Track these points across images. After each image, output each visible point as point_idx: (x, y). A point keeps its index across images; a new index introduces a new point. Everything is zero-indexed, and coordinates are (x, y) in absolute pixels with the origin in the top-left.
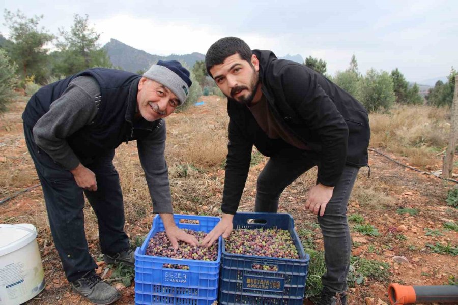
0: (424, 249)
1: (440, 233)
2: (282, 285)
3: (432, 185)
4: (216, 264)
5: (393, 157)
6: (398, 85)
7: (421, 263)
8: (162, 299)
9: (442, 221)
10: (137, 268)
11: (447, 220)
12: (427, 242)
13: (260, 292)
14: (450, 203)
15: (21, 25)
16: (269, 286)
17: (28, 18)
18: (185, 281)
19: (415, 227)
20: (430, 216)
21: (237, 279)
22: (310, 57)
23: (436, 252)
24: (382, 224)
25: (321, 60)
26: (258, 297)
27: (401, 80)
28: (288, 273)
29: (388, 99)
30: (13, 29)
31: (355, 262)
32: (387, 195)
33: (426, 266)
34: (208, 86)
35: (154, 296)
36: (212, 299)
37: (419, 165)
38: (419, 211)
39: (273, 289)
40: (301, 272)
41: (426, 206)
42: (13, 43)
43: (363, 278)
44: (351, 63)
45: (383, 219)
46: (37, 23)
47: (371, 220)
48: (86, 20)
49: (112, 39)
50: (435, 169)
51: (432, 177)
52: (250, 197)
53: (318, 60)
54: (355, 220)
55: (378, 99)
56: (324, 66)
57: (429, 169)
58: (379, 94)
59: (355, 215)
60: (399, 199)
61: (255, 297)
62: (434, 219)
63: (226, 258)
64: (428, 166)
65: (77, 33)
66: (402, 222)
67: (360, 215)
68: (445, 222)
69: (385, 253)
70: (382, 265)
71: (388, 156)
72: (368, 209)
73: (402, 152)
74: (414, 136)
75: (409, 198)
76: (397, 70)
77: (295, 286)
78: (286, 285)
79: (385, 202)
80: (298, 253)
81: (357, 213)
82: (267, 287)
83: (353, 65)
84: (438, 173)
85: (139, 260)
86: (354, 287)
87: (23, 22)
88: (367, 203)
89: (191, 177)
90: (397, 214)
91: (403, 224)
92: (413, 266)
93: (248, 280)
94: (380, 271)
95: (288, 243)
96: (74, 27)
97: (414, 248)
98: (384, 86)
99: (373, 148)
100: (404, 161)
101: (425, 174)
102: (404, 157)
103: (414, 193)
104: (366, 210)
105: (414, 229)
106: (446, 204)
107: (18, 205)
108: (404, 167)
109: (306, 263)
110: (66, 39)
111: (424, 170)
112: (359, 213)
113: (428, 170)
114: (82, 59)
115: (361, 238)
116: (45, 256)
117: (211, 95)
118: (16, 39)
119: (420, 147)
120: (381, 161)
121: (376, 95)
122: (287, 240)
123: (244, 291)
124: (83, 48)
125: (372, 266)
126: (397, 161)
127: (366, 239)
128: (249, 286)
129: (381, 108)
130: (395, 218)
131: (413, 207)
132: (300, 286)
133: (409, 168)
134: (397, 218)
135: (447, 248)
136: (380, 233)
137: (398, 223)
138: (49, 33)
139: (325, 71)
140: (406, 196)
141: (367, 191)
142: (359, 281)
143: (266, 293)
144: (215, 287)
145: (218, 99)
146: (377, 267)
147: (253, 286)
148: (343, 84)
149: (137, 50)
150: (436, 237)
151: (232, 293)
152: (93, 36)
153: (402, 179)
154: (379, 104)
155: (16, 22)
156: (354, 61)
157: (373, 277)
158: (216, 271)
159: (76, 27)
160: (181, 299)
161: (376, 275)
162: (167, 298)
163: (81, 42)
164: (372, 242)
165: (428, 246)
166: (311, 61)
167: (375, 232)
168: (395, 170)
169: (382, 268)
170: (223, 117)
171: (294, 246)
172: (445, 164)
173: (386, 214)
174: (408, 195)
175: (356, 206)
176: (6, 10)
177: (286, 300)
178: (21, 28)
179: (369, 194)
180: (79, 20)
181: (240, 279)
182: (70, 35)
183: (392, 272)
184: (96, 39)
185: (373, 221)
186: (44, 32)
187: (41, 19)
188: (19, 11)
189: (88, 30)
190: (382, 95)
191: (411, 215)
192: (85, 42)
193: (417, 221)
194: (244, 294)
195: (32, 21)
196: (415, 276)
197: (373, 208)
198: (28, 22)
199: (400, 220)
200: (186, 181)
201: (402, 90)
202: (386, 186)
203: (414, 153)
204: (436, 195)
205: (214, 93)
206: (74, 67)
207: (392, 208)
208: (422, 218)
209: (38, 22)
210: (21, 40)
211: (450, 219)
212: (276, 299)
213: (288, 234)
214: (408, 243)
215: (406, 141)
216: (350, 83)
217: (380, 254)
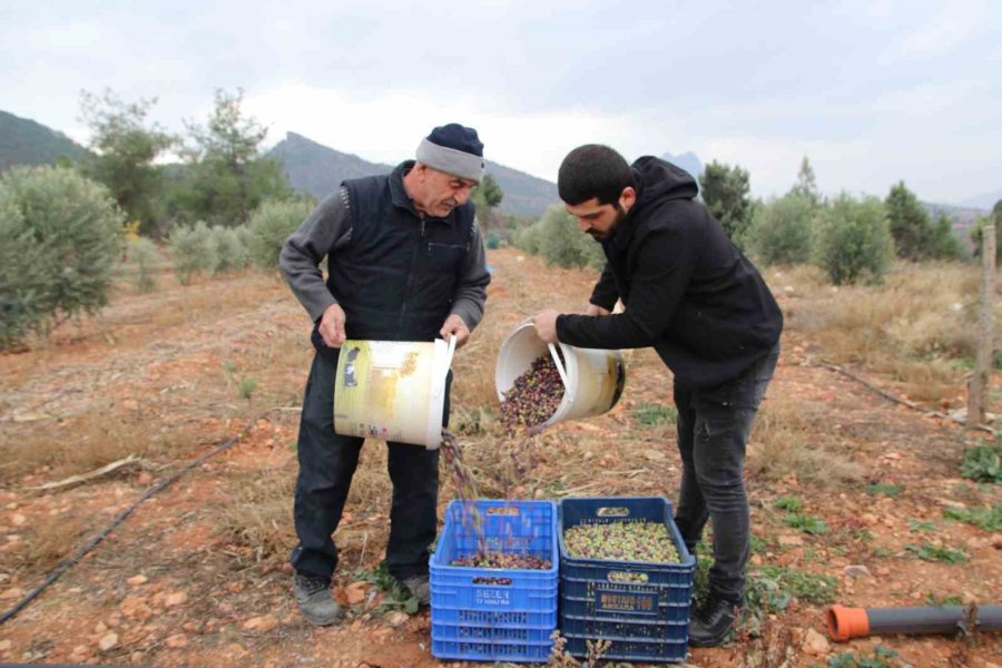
0: (900, 554)
1: (934, 527)
2: (655, 602)
3: (941, 438)
4: (552, 574)
5: (876, 382)
6: (905, 217)
7: (892, 576)
8: (474, 632)
9: (942, 505)
10: (434, 586)
11: (950, 503)
12: (908, 543)
13: (623, 615)
14: (967, 474)
15: (112, 119)
16: (635, 606)
17: (126, 103)
18: (508, 603)
19: (892, 517)
20: (921, 498)
21: (585, 596)
22: (715, 161)
23: (921, 558)
24: (834, 513)
25: (737, 168)
26: (619, 624)
27: (912, 207)
28: (662, 585)
29: (878, 253)
30: (97, 128)
31: (779, 577)
32: (852, 459)
33: (899, 580)
34: (498, 227)
35: (462, 628)
36: (548, 627)
37: (926, 399)
38: (904, 488)
39: (641, 610)
40: (683, 582)
41: (921, 478)
42: (94, 156)
43: (788, 599)
44: (800, 175)
45: (836, 505)
46: (143, 114)
47: (814, 506)
48: (239, 100)
49: (290, 135)
50: (957, 405)
51: (945, 422)
52: (599, 469)
53: (732, 168)
54: (784, 507)
55: (858, 253)
56: (745, 180)
57: (946, 406)
58: (860, 244)
59: (787, 498)
60: (873, 468)
61: (615, 624)
62: (929, 503)
63: (570, 564)
64: (944, 400)
65: (221, 126)
66: (870, 508)
67: (796, 498)
68: (946, 506)
69: (832, 561)
70: (825, 580)
71: (866, 381)
72: (811, 486)
73: (895, 372)
74: (921, 337)
75: (893, 464)
76: (902, 184)
77: (674, 605)
78: (662, 604)
79: (843, 474)
80: (679, 558)
81: (790, 494)
82: (632, 608)
83: (805, 177)
84: (960, 414)
85: (436, 574)
86: (774, 613)
87: (116, 111)
88: (811, 476)
89: (489, 434)
90: (863, 495)
91: (870, 512)
92: (878, 582)
93: (604, 598)
94: (818, 590)
95: (663, 542)
96: (214, 115)
97: (885, 552)
98: (870, 227)
99: (839, 365)
100: (898, 391)
101: (936, 416)
102: (898, 383)
103: (903, 456)
104: (808, 489)
105: (889, 521)
106: (959, 475)
107: (189, 491)
108: (896, 402)
109: (689, 568)
110: (200, 140)
111: (936, 409)
112: (795, 493)
113: (942, 409)
114: (232, 181)
115: (794, 538)
116: (266, 574)
117: (503, 246)
118: (103, 146)
119: (930, 360)
120: (852, 392)
121: (854, 247)
122: (661, 539)
123: (598, 614)
124: (234, 156)
125: (807, 582)
126: (884, 391)
127: (804, 539)
128: (604, 606)
129: (865, 271)
130: (857, 502)
131: (896, 480)
132: (682, 605)
133: (905, 404)
134: (862, 502)
135: (941, 551)
136: (829, 529)
137: (863, 510)
138: (169, 133)
139: (747, 190)
140: (886, 461)
141: (813, 453)
142: (782, 604)
143: (631, 616)
144: (551, 609)
145: (521, 258)
146: (814, 583)
147: (610, 606)
148: (784, 223)
149: (342, 154)
150: (926, 534)
151: (580, 618)
152: (252, 133)
153: (885, 428)
154: (861, 264)
155: (102, 113)
156: (806, 169)
157: (806, 599)
158: (552, 585)
159: (219, 114)
160: (501, 629)
161: (813, 595)
162: (480, 629)
163: (228, 146)
164: (812, 543)
165: (908, 549)
166: (717, 170)
167: (820, 525)
168: (877, 410)
169: (823, 584)
170: (535, 302)
171: (673, 547)
172: (972, 396)
173: (843, 496)
174: (891, 459)
175: (790, 482)
176: (83, 91)
177: (662, 627)
178: (113, 125)
179: (816, 459)
180: (223, 99)
181: (591, 597)
182: (207, 132)
183: (840, 590)
184: (261, 137)
185: (817, 509)
186: (157, 130)
187: (152, 105)
188: (108, 90)
189: (244, 120)
190: (865, 247)
191: (888, 496)
192: (237, 145)
193: (897, 506)
194: (599, 619)
195: (134, 110)
196: (877, 596)
197: (820, 485)
198: (125, 111)
199: (866, 505)
200: (480, 442)
201: (915, 228)
202: (851, 444)
203: (918, 372)
204: (946, 458)
205: (510, 242)
206: (216, 198)
207: (857, 484)
208: (907, 501)
209: (146, 111)
210: (111, 149)
211: (956, 501)
212: (646, 625)
213: (664, 529)
214: (876, 545)
215: (906, 348)
216: (798, 219)
217: (823, 563)
